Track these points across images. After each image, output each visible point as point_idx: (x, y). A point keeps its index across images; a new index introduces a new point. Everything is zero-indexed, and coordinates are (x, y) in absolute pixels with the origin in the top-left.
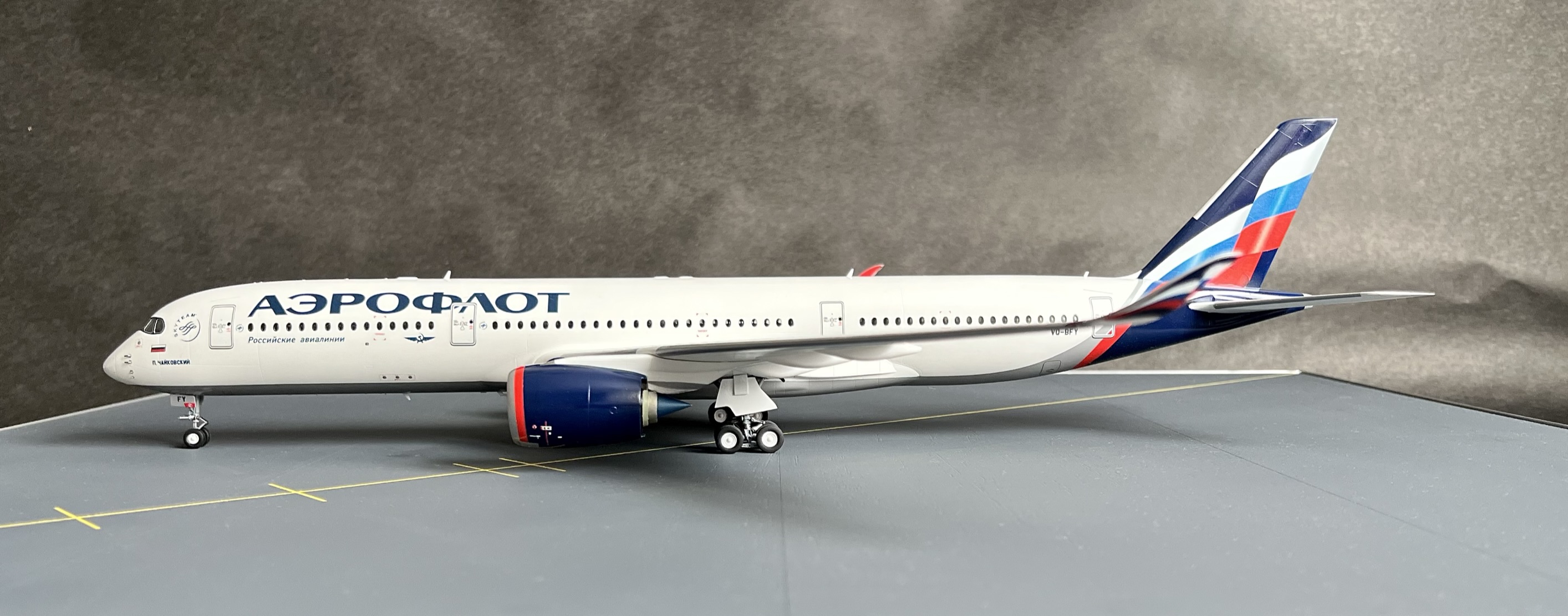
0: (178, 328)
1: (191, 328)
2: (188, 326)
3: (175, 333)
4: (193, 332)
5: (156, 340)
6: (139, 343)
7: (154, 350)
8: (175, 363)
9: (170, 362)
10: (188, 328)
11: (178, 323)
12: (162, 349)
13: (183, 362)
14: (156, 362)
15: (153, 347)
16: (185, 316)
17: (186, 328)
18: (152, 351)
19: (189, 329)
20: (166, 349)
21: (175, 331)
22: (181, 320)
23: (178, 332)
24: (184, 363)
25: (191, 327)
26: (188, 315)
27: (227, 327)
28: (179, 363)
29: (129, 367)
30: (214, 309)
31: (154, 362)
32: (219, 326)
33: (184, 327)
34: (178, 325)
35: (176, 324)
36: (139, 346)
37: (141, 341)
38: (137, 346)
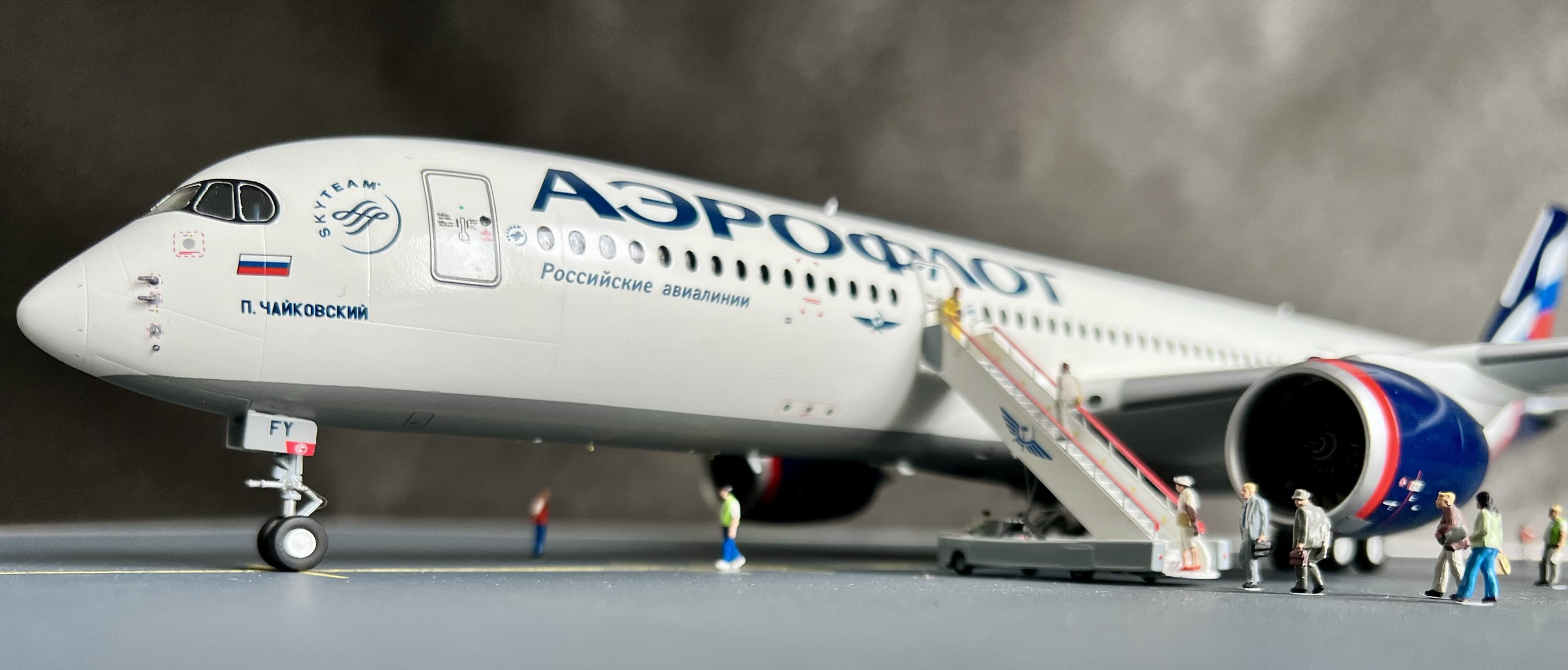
0: (327, 212)
1: (371, 219)
2: (360, 211)
3: (321, 226)
4: (380, 231)
5: (254, 238)
6: (189, 243)
7: (246, 267)
8: (318, 311)
9: (301, 309)
10: (361, 216)
11: (323, 200)
13: (345, 312)
14: (256, 306)
15: (244, 259)
16: (344, 184)
17: (354, 216)
18: (239, 272)
19: (365, 219)
20: (292, 268)
21: (320, 220)
22: (331, 191)
23: (330, 223)
24: (350, 314)
25: (371, 214)
26: (350, 183)
27: (479, 226)
28: (334, 315)
29: (148, 316)
30: (429, 177)
31: (246, 305)
32: (457, 220)
33: (350, 213)
34: (324, 207)
35: (318, 202)
36: (190, 253)
37: (197, 238)
38: (181, 253)
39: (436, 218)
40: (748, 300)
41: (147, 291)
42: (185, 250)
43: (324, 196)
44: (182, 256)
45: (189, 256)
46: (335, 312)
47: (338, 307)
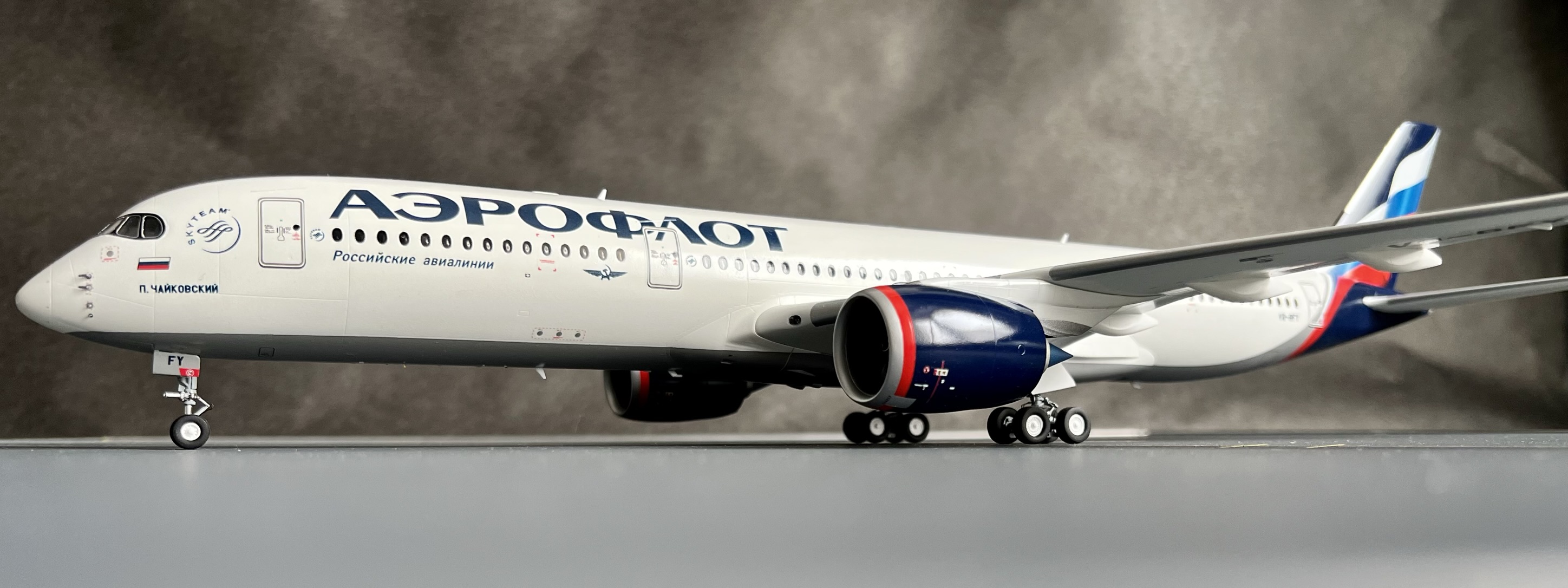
0: (195, 229)
1: (222, 231)
2: (215, 227)
3: (190, 238)
4: (227, 239)
5: (148, 248)
6: (110, 253)
7: (142, 265)
8: (187, 289)
9: (176, 289)
11: (192, 223)
12: (164, 265)
13: (204, 289)
14: (148, 288)
15: (142, 261)
16: (206, 211)
17: (211, 231)
18: (139, 268)
19: (218, 232)
20: (170, 264)
21: (189, 234)
22: (198, 216)
23: (196, 236)
24: (207, 289)
25: (222, 229)
26: (212, 210)
27: (293, 231)
28: (196, 291)
29: (85, 297)
30: (263, 203)
31: (143, 288)
32: (277, 229)
33: (208, 229)
34: (192, 226)
35: (189, 224)
36: (110, 259)
37: (114, 250)
38: (105, 259)
39: (264, 228)
40: (492, 264)
41: (84, 283)
42: (107, 257)
43: (194, 220)
44: (106, 261)
45: (110, 261)
46: (198, 289)
47: (199, 286)
